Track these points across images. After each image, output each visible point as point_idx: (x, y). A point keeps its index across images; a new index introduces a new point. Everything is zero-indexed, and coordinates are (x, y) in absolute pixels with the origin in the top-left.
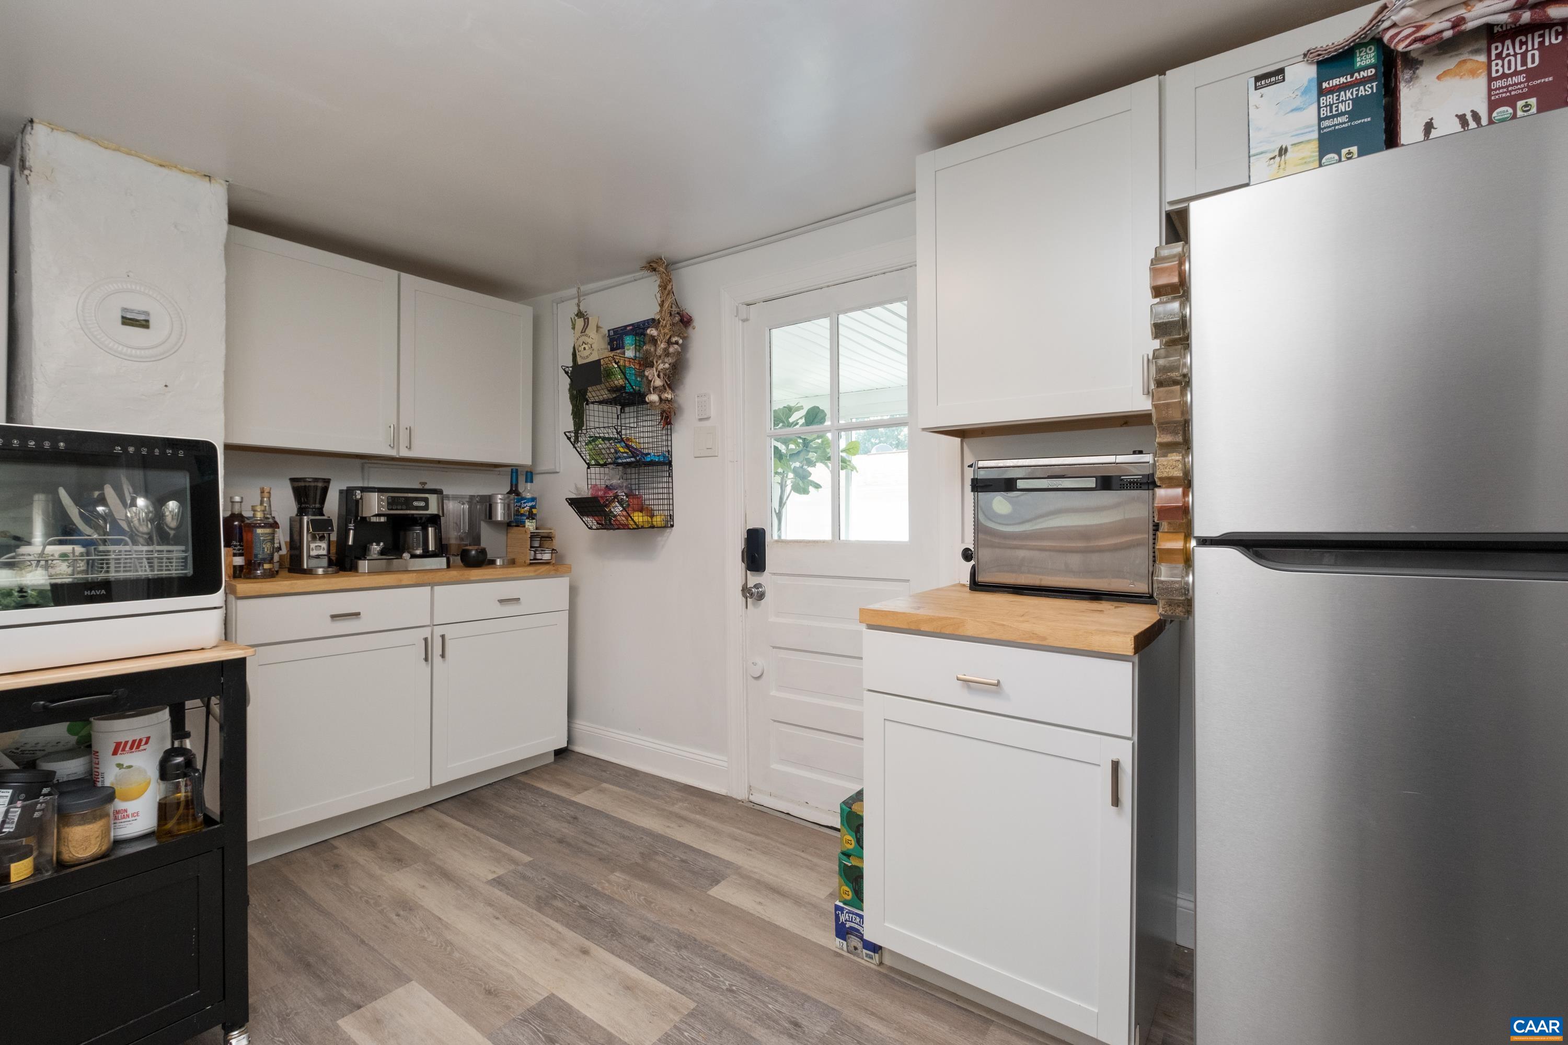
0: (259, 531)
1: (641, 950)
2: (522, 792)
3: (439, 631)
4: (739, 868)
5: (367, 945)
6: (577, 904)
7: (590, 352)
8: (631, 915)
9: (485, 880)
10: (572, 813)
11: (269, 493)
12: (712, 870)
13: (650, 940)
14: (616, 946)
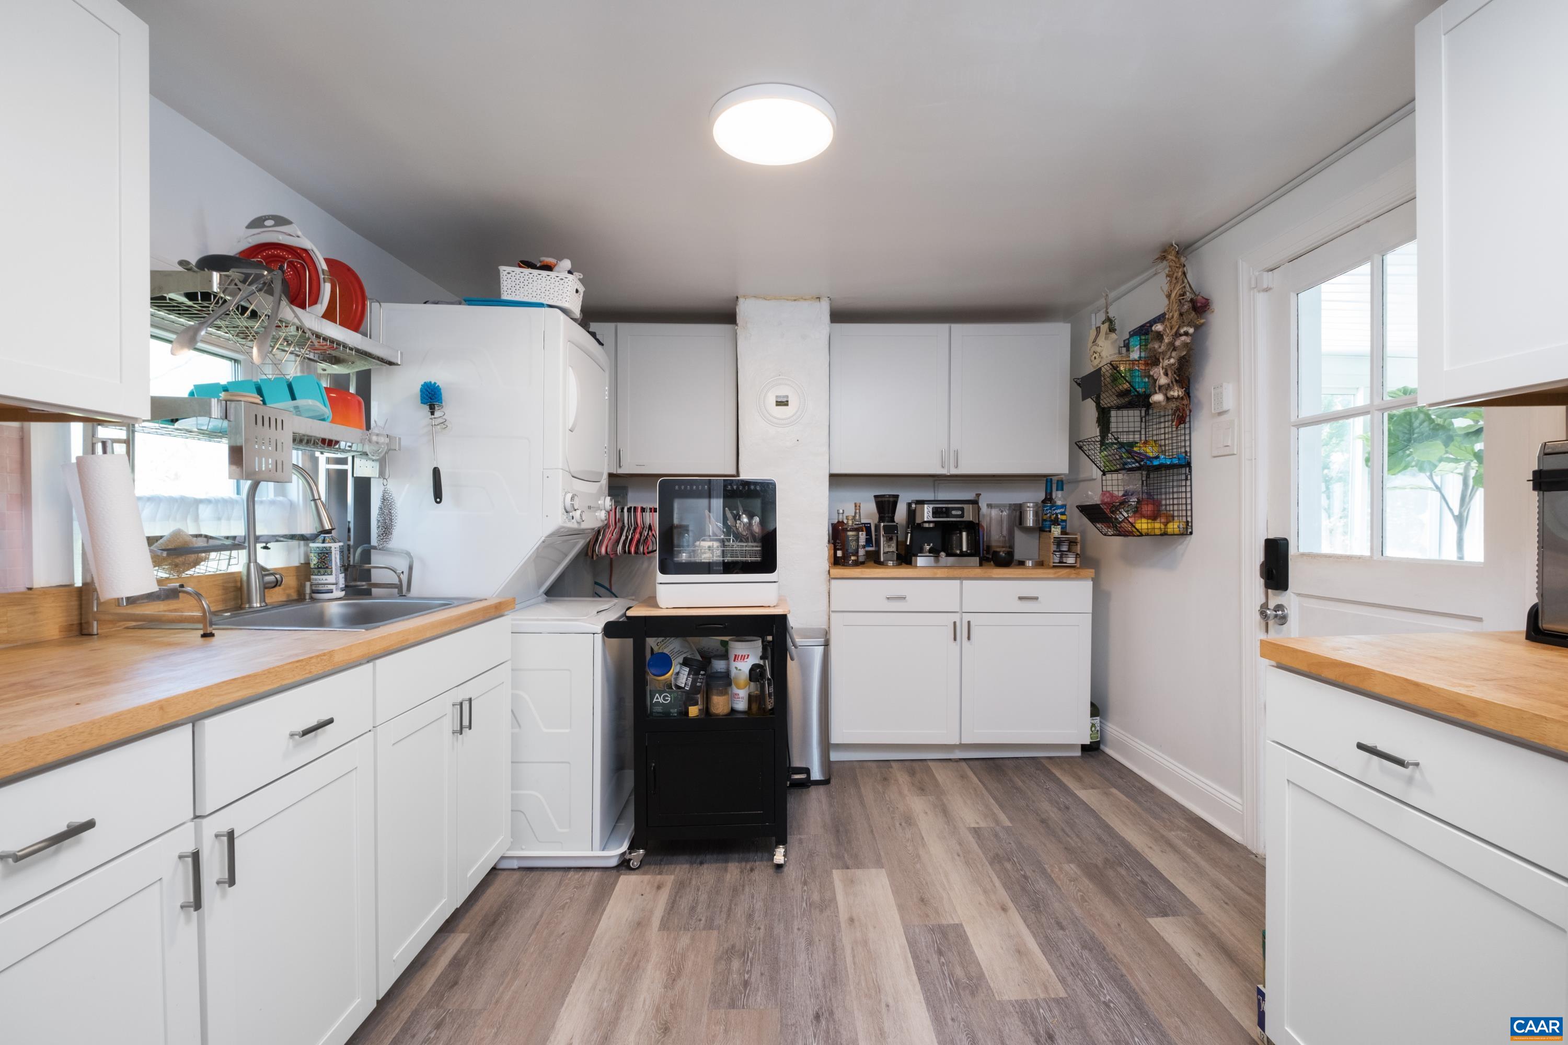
0: (850, 533)
1: (1049, 931)
2: (1037, 772)
3: (967, 617)
4: (1199, 913)
5: (873, 834)
6: (1022, 873)
7: (1100, 360)
8: (1060, 902)
9: (968, 826)
10: (1067, 803)
11: (860, 506)
12: (1168, 903)
13: (1062, 928)
14: (1031, 918)
